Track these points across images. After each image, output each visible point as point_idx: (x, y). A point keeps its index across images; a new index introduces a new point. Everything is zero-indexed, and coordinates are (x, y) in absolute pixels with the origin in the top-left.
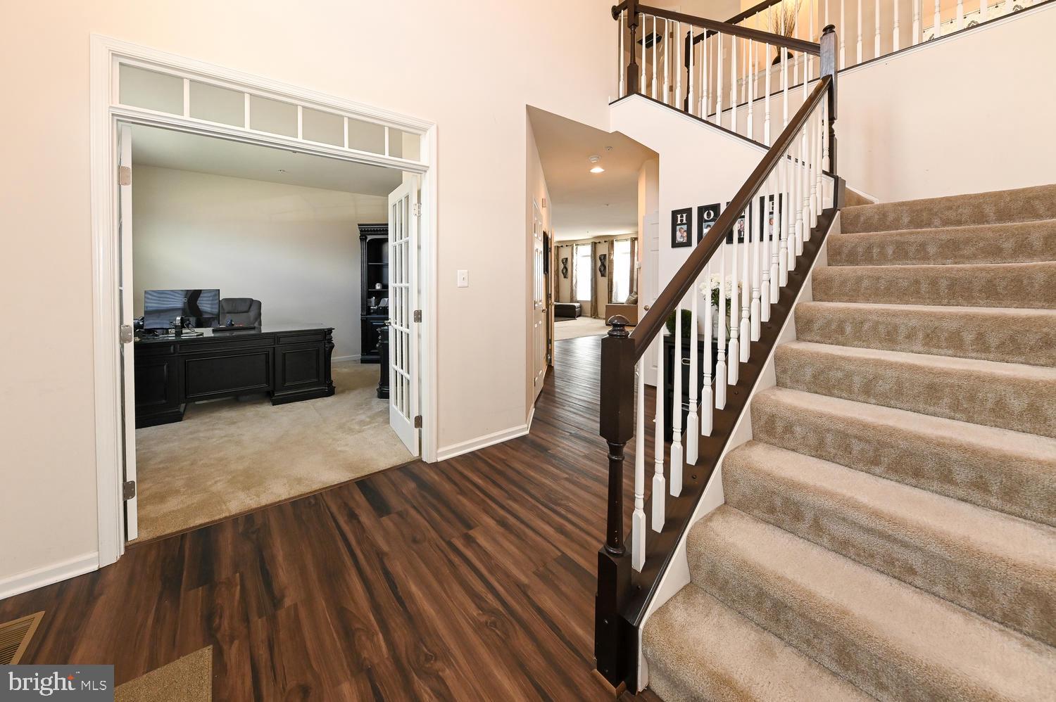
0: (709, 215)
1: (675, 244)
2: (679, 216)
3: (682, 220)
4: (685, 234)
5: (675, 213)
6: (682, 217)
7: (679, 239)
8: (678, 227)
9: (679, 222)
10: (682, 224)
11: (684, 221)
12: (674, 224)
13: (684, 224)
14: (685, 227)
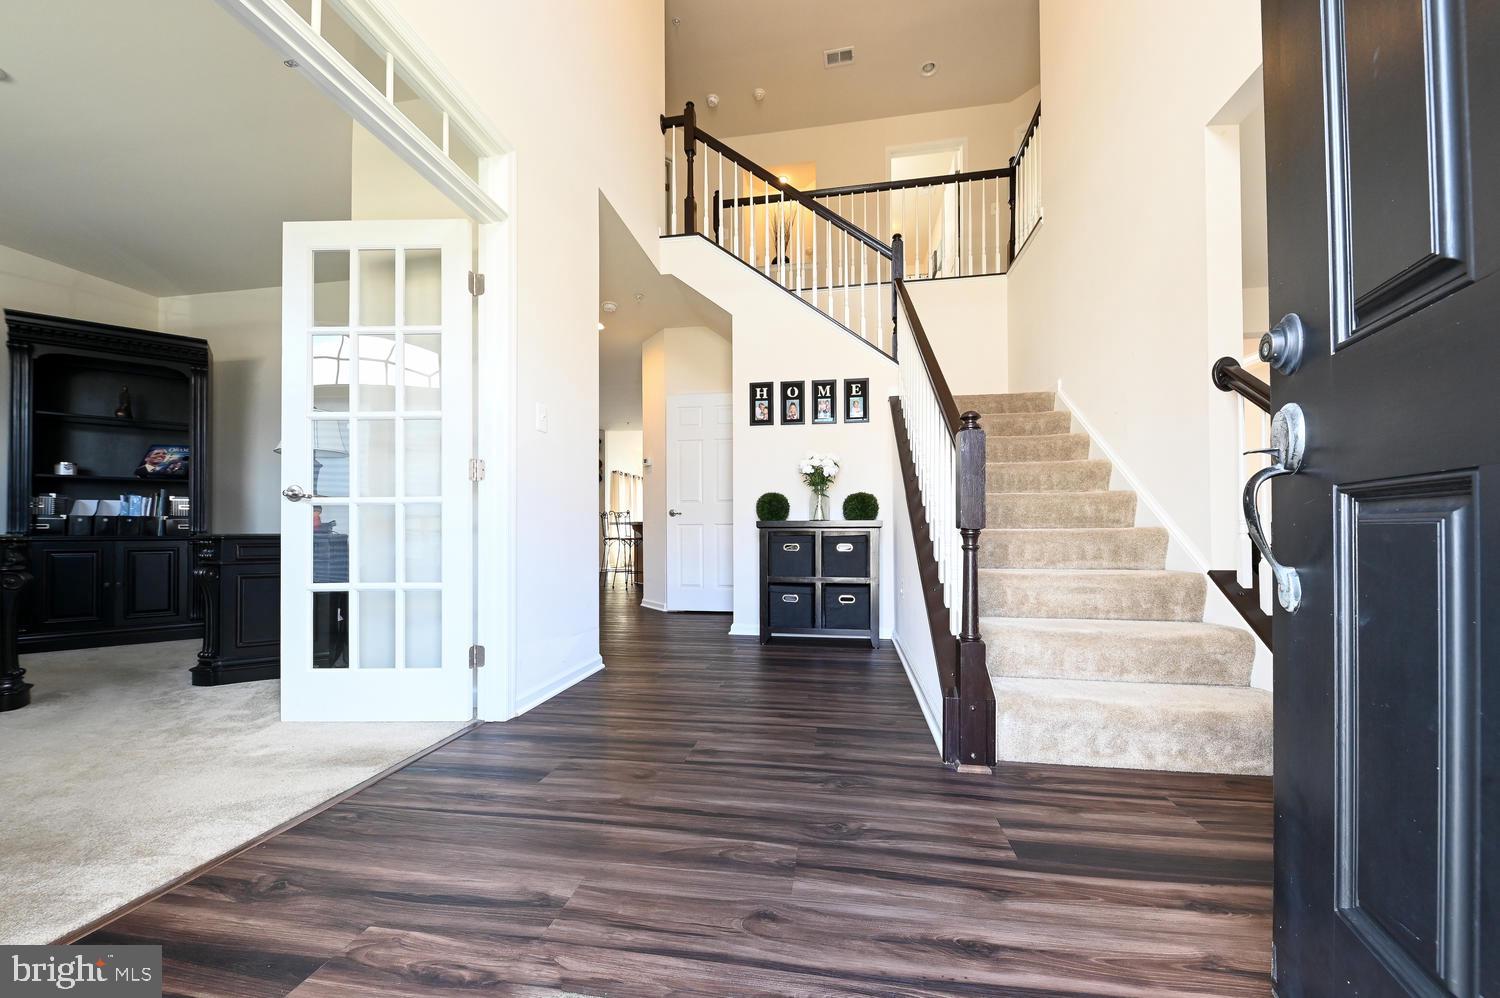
0: (793, 392)
1: (754, 422)
2: (758, 390)
3: (762, 395)
4: (766, 411)
5: (753, 387)
6: (762, 391)
7: (759, 416)
8: (757, 403)
9: (758, 397)
10: (762, 399)
11: (765, 396)
12: (753, 399)
13: (765, 400)
14: (766, 403)
